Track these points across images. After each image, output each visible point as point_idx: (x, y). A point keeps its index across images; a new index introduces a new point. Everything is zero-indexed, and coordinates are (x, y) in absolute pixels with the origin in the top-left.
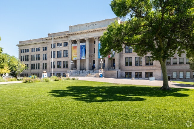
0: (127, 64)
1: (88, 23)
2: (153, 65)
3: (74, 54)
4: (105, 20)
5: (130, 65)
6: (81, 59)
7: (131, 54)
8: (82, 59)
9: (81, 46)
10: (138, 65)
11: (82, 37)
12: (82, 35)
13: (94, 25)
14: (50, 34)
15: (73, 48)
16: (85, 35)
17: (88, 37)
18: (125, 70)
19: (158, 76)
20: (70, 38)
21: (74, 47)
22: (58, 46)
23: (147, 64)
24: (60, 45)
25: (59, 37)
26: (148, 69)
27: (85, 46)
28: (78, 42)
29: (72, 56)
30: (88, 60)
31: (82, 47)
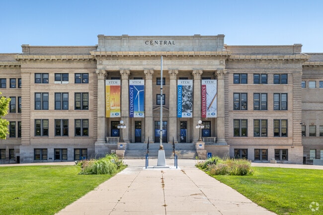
0: (237, 133)
1: (152, 37)
2: (287, 136)
3: (112, 103)
4: (192, 37)
5: (242, 135)
6: (131, 116)
7: (245, 112)
8: (135, 116)
9: (130, 86)
10: (259, 136)
11: (136, 65)
12: (137, 62)
13: (165, 43)
14: (29, 47)
15: (108, 89)
16: (145, 62)
17: (152, 67)
18: (234, 145)
19: (297, 156)
20: (101, 64)
21: (112, 87)
22: (56, 80)
23: (276, 134)
24: (65, 77)
25: (64, 57)
26: (279, 143)
27: (142, 88)
28: (125, 77)
29: (107, 110)
30: (151, 119)
31: (134, 89)
